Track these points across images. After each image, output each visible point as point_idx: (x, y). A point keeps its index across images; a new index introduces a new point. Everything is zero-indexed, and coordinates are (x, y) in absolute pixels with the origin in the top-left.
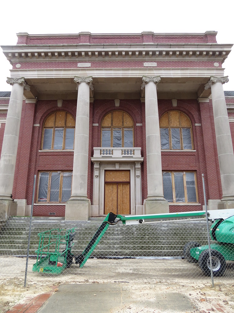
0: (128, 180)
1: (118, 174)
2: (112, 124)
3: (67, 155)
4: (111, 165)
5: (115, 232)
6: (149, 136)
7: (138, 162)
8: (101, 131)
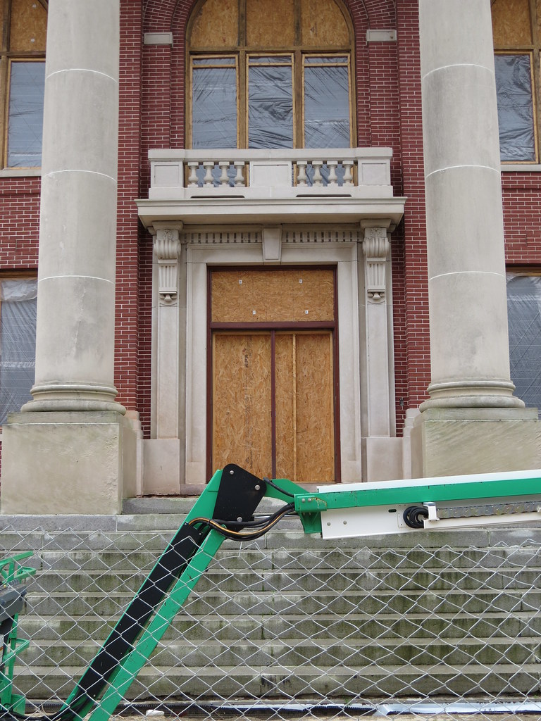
0: (325, 316)
1: (276, 283)
2: (242, 34)
3: (20, 194)
4: (239, 239)
5: (258, 573)
6: (436, 75)
7: (375, 220)
8: (185, 73)
